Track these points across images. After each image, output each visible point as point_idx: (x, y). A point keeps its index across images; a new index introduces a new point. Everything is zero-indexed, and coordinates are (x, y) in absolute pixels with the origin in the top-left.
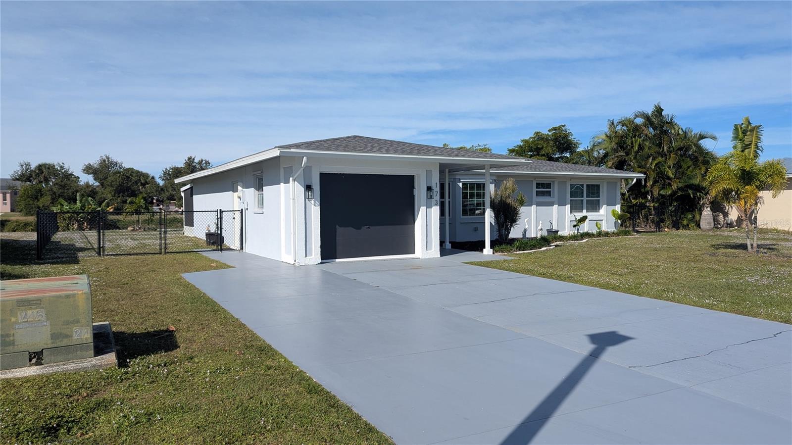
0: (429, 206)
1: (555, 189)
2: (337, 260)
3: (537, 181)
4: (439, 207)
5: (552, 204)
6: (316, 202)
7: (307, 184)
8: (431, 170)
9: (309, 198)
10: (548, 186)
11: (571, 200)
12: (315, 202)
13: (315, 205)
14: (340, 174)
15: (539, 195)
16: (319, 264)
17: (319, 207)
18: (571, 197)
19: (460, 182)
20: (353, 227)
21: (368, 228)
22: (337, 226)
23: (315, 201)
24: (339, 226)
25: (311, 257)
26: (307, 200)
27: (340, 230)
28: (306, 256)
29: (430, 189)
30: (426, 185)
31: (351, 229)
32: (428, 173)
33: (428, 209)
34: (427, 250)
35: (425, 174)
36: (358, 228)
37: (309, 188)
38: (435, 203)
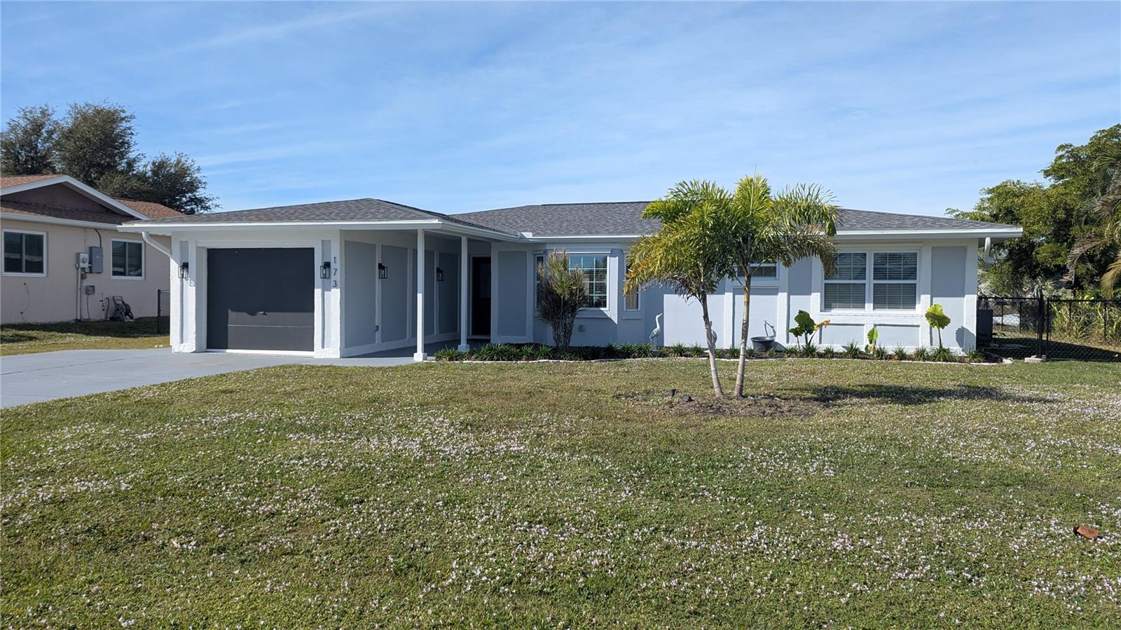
0: (325, 289)
2: (228, 351)
4: (339, 290)
5: (774, 291)
6: (193, 281)
7: (183, 262)
8: (330, 241)
9: (185, 277)
11: (825, 284)
13: (191, 286)
14: (234, 249)
16: (193, 352)
17: (194, 288)
18: (826, 278)
20: (246, 312)
21: (264, 314)
22: (229, 310)
23: (191, 281)
24: (232, 310)
25: (187, 344)
26: (184, 279)
27: (232, 315)
28: (182, 342)
29: (327, 265)
30: (323, 260)
31: (245, 314)
32: (326, 244)
33: (325, 292)
34: (323, 347)
35: (321, 246)
36: (253, 313)
37: (185, 266)
38: (333, 284)
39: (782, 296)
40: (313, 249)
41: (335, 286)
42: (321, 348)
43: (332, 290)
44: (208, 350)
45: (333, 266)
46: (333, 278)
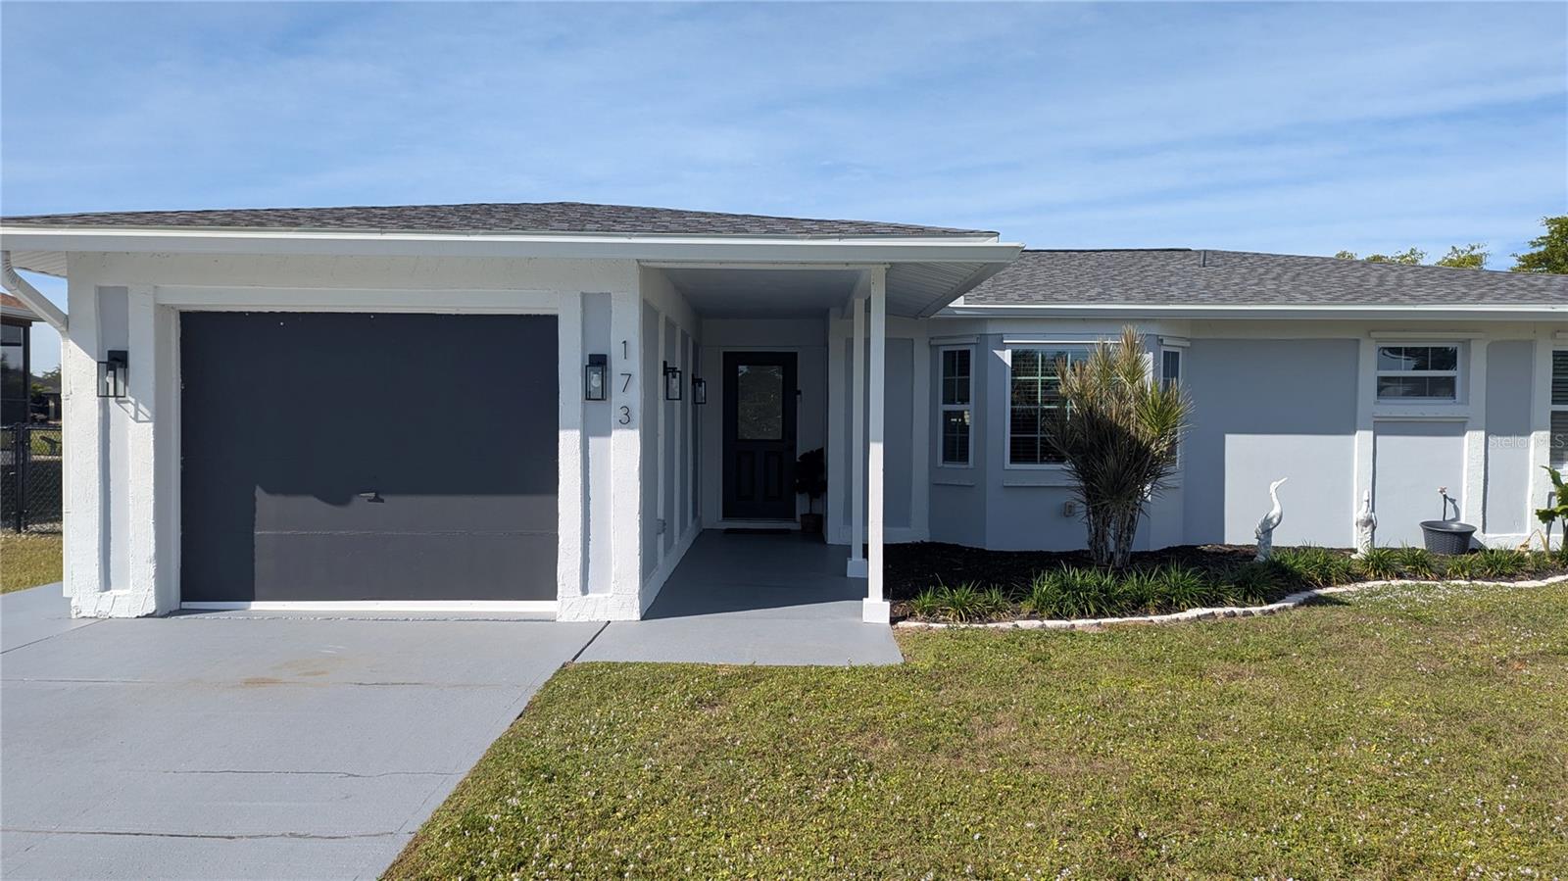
0: (595, 430)
1: (1474, 372)
2: (256, 606)
3: (1378, 340)
4: (636, 433)
5: (1457, 428)
6: (141, 407)
7: (109, 349)
8: (607, 295)
9: (115, 395)
10: (1445, 358)
11: (1554, 413)
12: (137, 410)
13: (136, 419)
14: (271, 313)
15: (1389, 396)
16: (148, 616)
17: (151, 425)
18: (1554, 402)
19: (1004, 347)
20: (318, 497)
21: (377, 499)
22: (259, 492)
23: (136, 406)
24: (270, 491)
25: (125, 592)
26: (112, 400)
27: (267, 505)
28: (106, 584)
29: (598, 362)
30: (584, 348)
31: (312, 500)
32: (594, 306)
33: (592, 441)
34: (585, 590)
35: (580, 309)
36: (338, 497)
37: (115, 362)
38: (617, 413)
39: (1474, 440)
40: (555, 318)
41: (626, 422)
42: (580, 593)
43: (615, 434)
44: (186, 605)
45: (617, 365)
46: (617, 398)
